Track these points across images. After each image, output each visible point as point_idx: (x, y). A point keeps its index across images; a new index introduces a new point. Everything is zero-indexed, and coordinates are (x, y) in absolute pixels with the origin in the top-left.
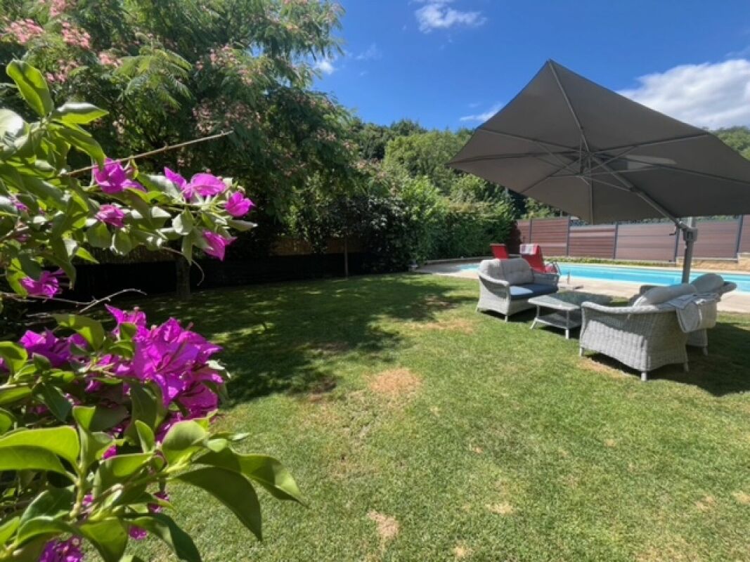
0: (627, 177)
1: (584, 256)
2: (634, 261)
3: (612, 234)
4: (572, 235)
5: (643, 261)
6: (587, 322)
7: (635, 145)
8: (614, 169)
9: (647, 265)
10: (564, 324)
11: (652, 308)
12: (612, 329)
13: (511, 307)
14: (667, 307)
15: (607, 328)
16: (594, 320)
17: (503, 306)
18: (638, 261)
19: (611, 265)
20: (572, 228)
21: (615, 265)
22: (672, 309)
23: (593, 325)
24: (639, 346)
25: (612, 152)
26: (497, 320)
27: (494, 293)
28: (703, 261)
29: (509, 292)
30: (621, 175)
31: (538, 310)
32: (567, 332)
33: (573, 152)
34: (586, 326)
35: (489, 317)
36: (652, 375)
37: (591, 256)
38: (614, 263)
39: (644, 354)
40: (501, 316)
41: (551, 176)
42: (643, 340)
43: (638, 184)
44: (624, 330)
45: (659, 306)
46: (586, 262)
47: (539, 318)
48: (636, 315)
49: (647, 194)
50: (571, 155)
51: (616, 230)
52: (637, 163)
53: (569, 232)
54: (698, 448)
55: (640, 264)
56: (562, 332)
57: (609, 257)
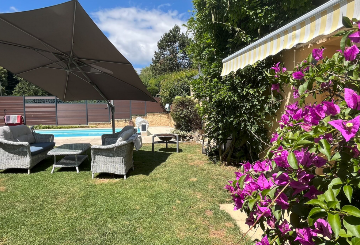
0: (89, 76)
1: (38, 124)
2: (69, 126)
3: (54, 109)
4: (27, 110)
5: (73, 126)
6: (94, 157)
7: (99, 60)
8: (83, 71)
9: (75, 128)
10: (75, 164)
11: (125, 142)
12: (108, 157)
13: (32, 162)
14: (130, 141)
15: (106, 157)
16: (98, 155)
17: (25, 162)
18: (71, 126)
19: (56, 129)
20: (27, 105)
21: (58, 129)
22: (131, 142)
23: (98, 158)
24: (121, 162)
25: (84, 60)
26: (20, 175)
27: (14, 153)
28: (99, 124)
29: (30, 150)
30: (86, 74)
31: (55, 158)
32: (77, 168)
33: (62, 55)
34: (94, 159)
35: (11, 175)
36: (128, 175)
37: (43, 124)
38: (58, 128)
39: (124, 166)
40: (24, 171)
41: (43, 66)
42: (123, 159)
43: (94, 81)
44: (114, 157)
45: (127, 140)
46: (40, 128)
47: (56, 164)
48: (118, 147)
49: (97, 87)
50: (61, 56)
51: (56, 107)
52: (96, 69)
53: (25, 107)
54: (159, 194)
55: (72, 128)
56: (74, 169)
57: (54, 124)
